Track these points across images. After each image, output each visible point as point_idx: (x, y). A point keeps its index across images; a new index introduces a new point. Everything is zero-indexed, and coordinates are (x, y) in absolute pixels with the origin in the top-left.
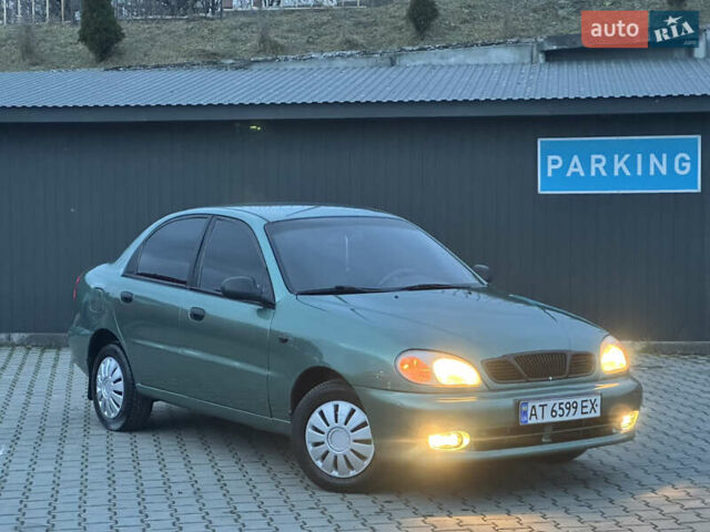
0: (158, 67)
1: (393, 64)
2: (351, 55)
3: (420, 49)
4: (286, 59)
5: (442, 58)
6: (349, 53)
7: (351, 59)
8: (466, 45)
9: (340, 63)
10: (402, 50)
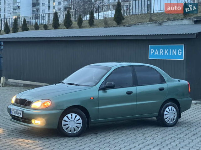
0: (114, 27)
1: (161, 24)
2: (152, 23)
3: (168, 21)
4: (139, 24)
5: (172, 23)
6: (152, 22)
7: (152, 24)
8: (178, 20)
9: (150, 25)
10: (164, 21)
